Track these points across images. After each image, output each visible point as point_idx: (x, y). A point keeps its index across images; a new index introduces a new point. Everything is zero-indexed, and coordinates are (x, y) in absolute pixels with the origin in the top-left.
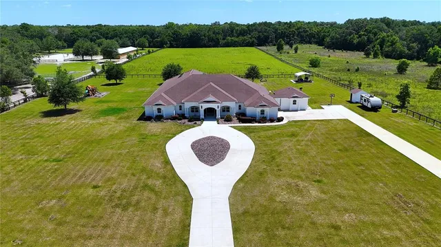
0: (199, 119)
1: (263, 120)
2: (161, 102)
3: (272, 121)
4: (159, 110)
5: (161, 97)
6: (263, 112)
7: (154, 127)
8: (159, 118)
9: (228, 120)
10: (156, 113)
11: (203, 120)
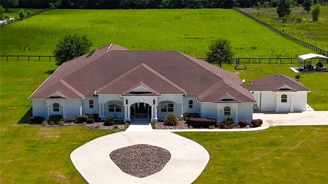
0: (122, 122)
1: (228, 123)
2: (58, 93)
3: (242, 125)
4: (56, 107)
5: (59, 86)
6: (227, 111)
7: (47, 132)
8: (56, 119)
9: (170, 123)
10: (50, 111)
11: (130, 123)
